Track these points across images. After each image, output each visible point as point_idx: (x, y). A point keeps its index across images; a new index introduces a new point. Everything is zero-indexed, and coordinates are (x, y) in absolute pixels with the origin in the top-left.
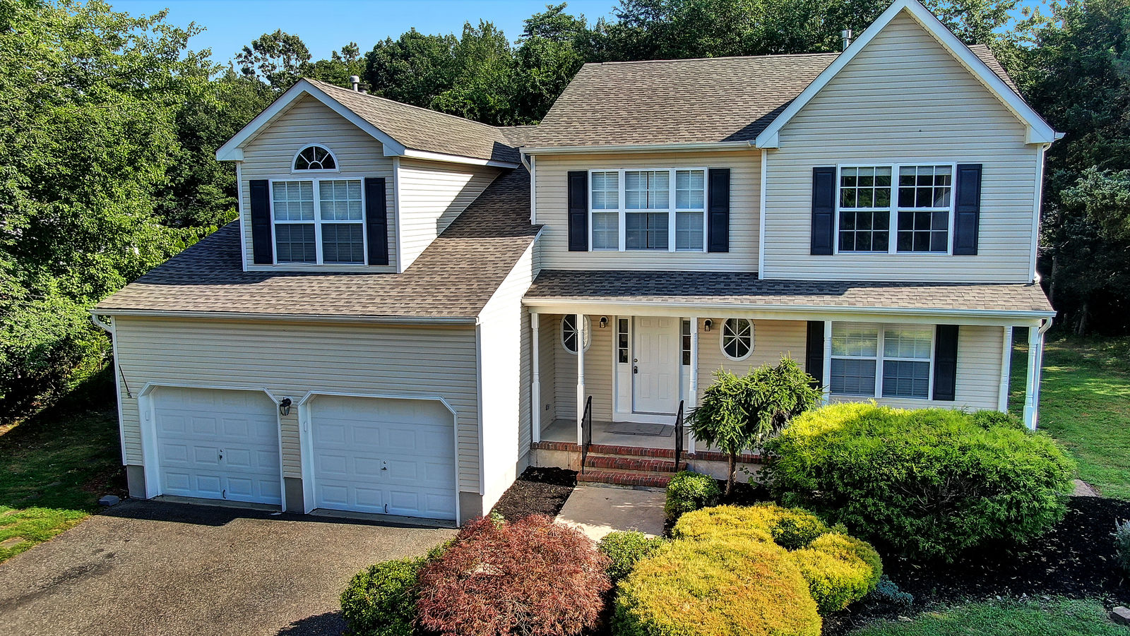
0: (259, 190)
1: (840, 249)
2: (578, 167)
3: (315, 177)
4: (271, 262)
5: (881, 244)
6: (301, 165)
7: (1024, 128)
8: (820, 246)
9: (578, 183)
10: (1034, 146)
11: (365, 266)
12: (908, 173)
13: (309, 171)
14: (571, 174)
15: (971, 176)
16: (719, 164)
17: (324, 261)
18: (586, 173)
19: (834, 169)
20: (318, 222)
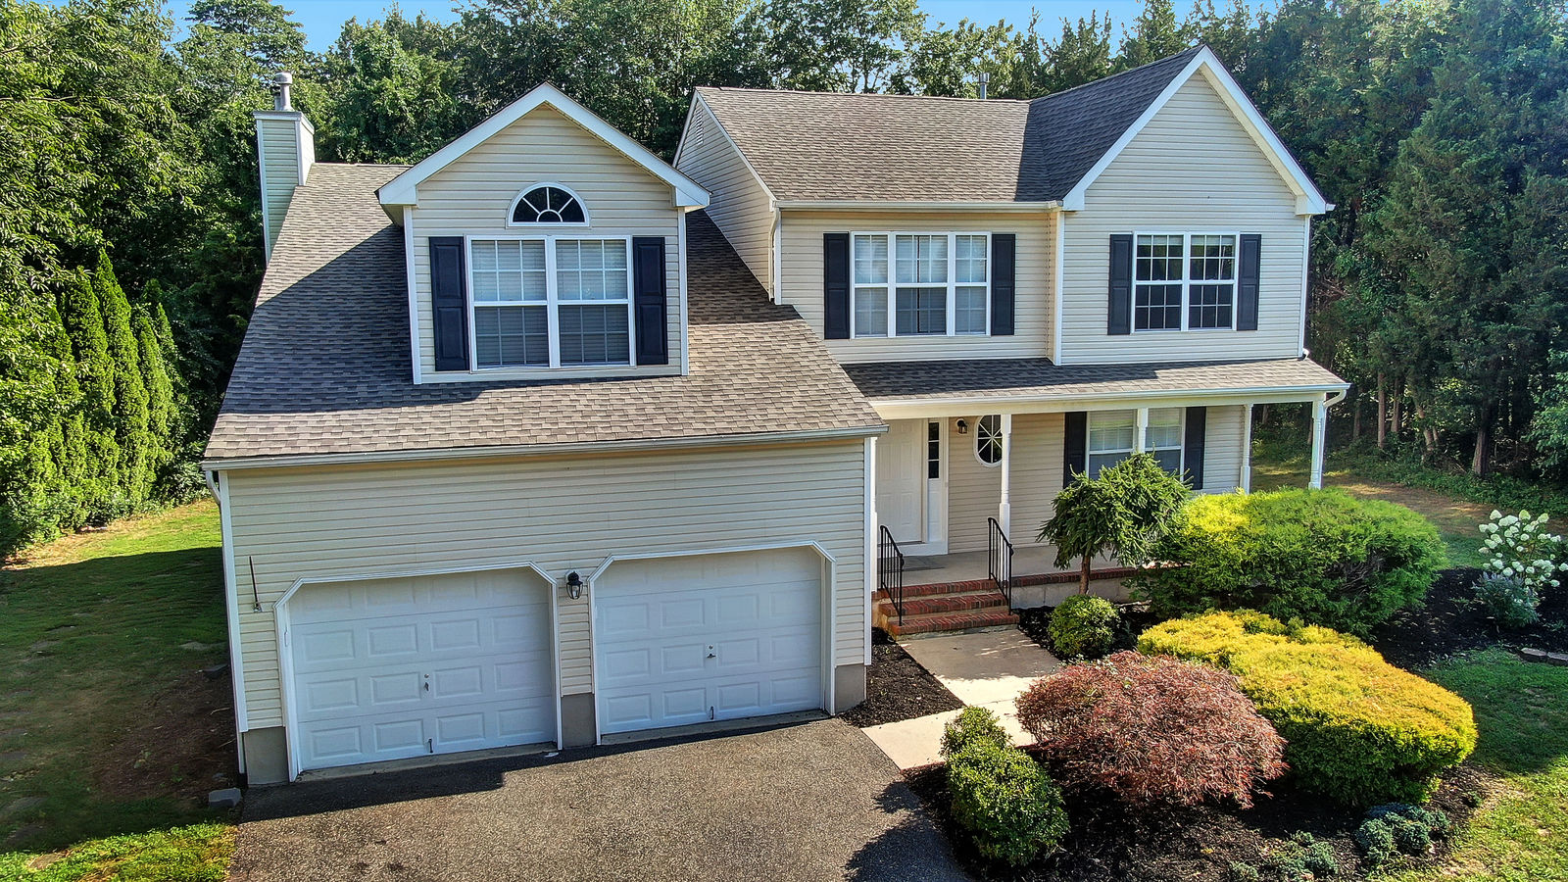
0: (447, 254)
1: (1137, 327)
2: (836, 227)
3: (550, 233)
4: (466, 367)
5: (1174, 323)
6: (523, 214)
7: (1295, 198)
8: (1117, 325)
9: (836, 249)
10: (1302, 217)
11: (632, 367)
12: (1198, 243)
13: (537, 224)
14: (828, 238)
15: (1252, 245)
16: (1004, 228)
17: (561, 361)
18: (847, 236)
19: (1131, 236)
20: (553, 304)
